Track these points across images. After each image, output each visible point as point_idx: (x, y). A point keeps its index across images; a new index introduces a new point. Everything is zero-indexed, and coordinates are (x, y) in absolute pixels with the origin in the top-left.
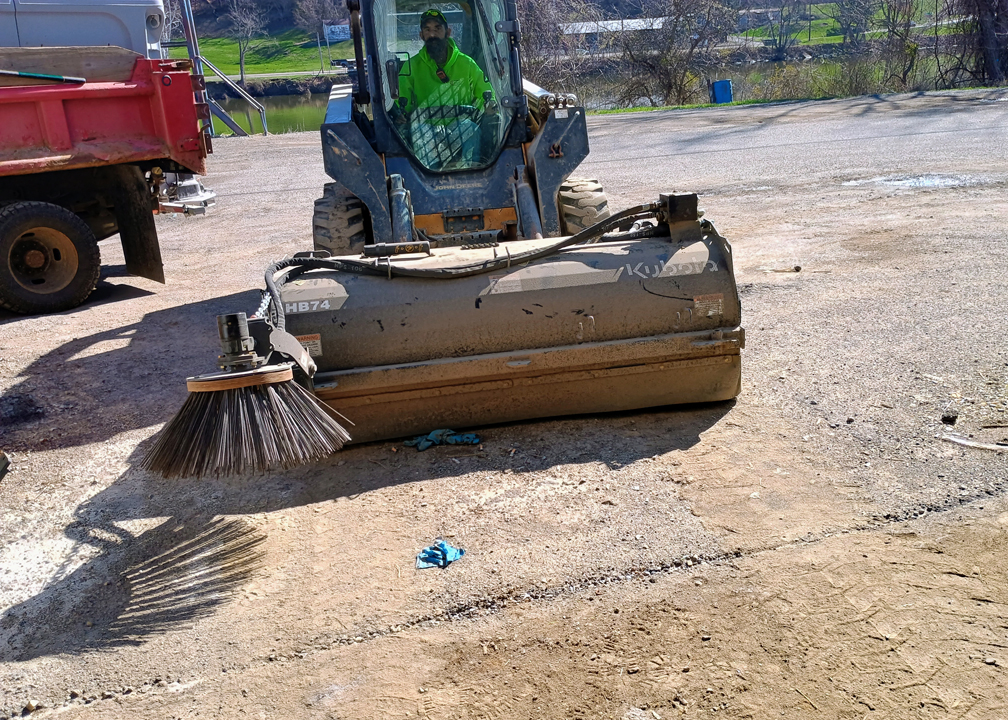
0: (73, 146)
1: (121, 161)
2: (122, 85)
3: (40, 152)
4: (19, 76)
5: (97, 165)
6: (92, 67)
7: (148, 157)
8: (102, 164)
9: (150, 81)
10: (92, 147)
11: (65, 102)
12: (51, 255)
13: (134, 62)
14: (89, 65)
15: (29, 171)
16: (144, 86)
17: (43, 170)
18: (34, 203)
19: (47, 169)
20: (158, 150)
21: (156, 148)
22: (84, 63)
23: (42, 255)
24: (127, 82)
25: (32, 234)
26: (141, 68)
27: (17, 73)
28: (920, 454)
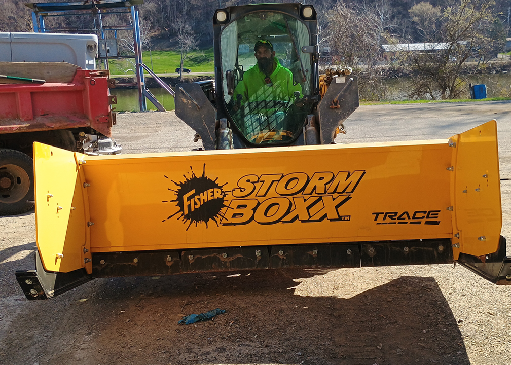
0: (34, 118)
1: (61, 128)
2: (66, 85)
3: (15, 121)
4: (7, 78)
5: (47, 130)
6: (50, 74)
7: (77, 126)
8: (50, 129)
9: (83, 83)
10: (45, 119)
11: (32, 93)
12: (15, 180)
13: (75, 71)
14: (49, 73)
15: (6, 132)
16: (79, 85)
17: (14, 131)
18: (8, 150)
19: (17, 131)
20: (84, 122)
21: (82, 121)
22: (45, 72)
23: (10, 181)
24: (69, 82)
25: (5, 168)
26: (79, 75)
27: (6, 76)
28: (498, 349)
